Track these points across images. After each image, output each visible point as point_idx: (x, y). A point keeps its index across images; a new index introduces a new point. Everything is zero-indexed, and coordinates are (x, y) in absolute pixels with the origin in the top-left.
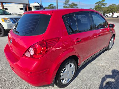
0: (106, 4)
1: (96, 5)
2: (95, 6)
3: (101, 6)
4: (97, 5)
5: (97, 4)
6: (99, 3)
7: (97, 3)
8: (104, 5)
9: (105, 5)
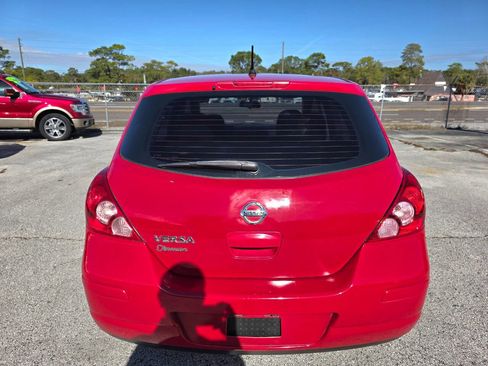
0: (130, 60)
1: (94, 58)
2: (93, 64)
3: (114, 63)
4: (98, 60)
5: (99, 57)
6: (107, 54)
7: (96, 52)
8: (126, 61)
9: (130, 63)
